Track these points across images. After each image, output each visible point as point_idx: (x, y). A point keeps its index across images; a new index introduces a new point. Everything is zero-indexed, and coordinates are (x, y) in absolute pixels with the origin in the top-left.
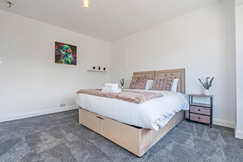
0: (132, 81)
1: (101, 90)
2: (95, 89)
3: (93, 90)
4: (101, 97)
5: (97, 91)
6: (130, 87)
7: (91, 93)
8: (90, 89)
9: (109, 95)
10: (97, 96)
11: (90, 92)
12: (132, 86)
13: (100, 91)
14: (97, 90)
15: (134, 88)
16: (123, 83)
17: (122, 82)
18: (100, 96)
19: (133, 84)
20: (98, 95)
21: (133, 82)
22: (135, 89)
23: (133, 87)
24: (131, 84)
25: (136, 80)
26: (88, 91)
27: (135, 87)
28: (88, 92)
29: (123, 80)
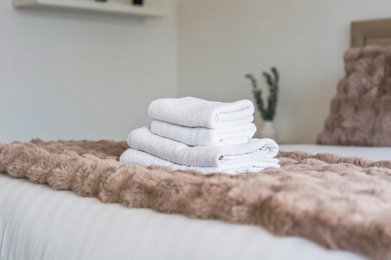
0: (343, 87)
1: (117, 149)
2: (71, 144)
3: (60, 146)
4: (127, 204)
5: (90, 160)
6: (330, 127)
7: (39, 169)
8: (36, 142)
9: (187, 189)
10: (86, 195)
11: (35, 161)
12: (347, 124)
13: (111, 162)
14: (86, 146)
15: (358, 136)
16: (273, 101)
17: (265, 95)
18: (117, 198)
19: (356, 109)
20: (95, 194)
21: (353, 93)
22: (365, 144)
23: (354, 130)
24: (337, 106)
25: (376, 79)
26: (20, 154)
27: (373, 132)
28: (19, 164)
29: (272, 79)
